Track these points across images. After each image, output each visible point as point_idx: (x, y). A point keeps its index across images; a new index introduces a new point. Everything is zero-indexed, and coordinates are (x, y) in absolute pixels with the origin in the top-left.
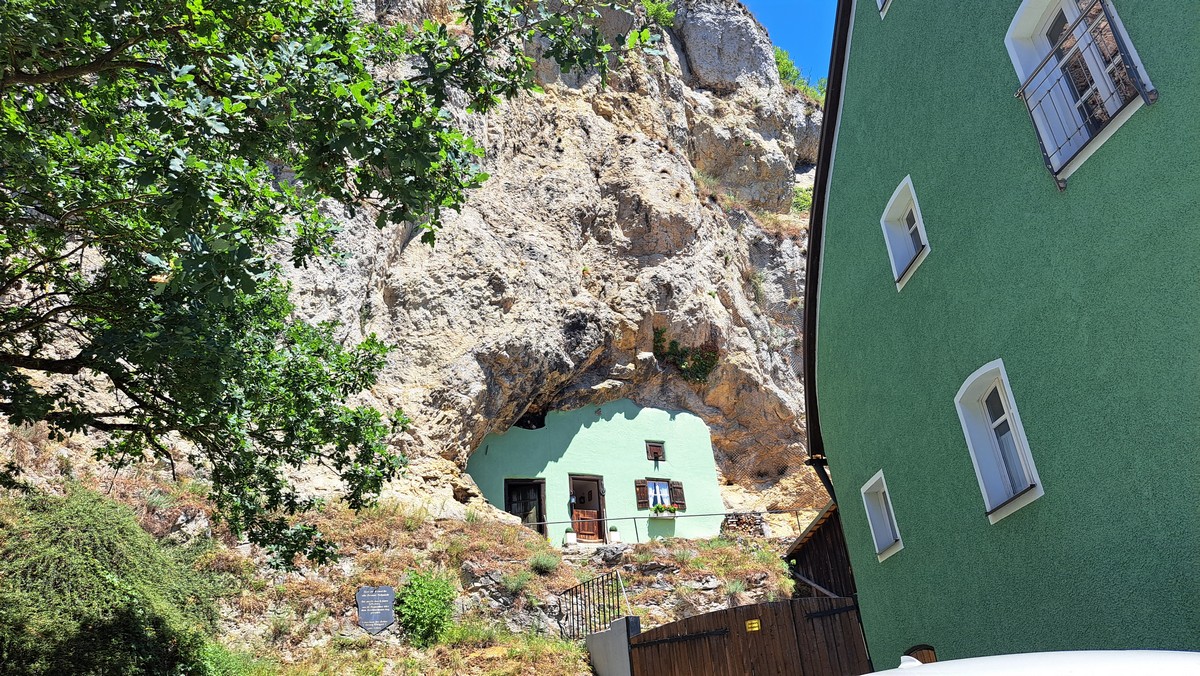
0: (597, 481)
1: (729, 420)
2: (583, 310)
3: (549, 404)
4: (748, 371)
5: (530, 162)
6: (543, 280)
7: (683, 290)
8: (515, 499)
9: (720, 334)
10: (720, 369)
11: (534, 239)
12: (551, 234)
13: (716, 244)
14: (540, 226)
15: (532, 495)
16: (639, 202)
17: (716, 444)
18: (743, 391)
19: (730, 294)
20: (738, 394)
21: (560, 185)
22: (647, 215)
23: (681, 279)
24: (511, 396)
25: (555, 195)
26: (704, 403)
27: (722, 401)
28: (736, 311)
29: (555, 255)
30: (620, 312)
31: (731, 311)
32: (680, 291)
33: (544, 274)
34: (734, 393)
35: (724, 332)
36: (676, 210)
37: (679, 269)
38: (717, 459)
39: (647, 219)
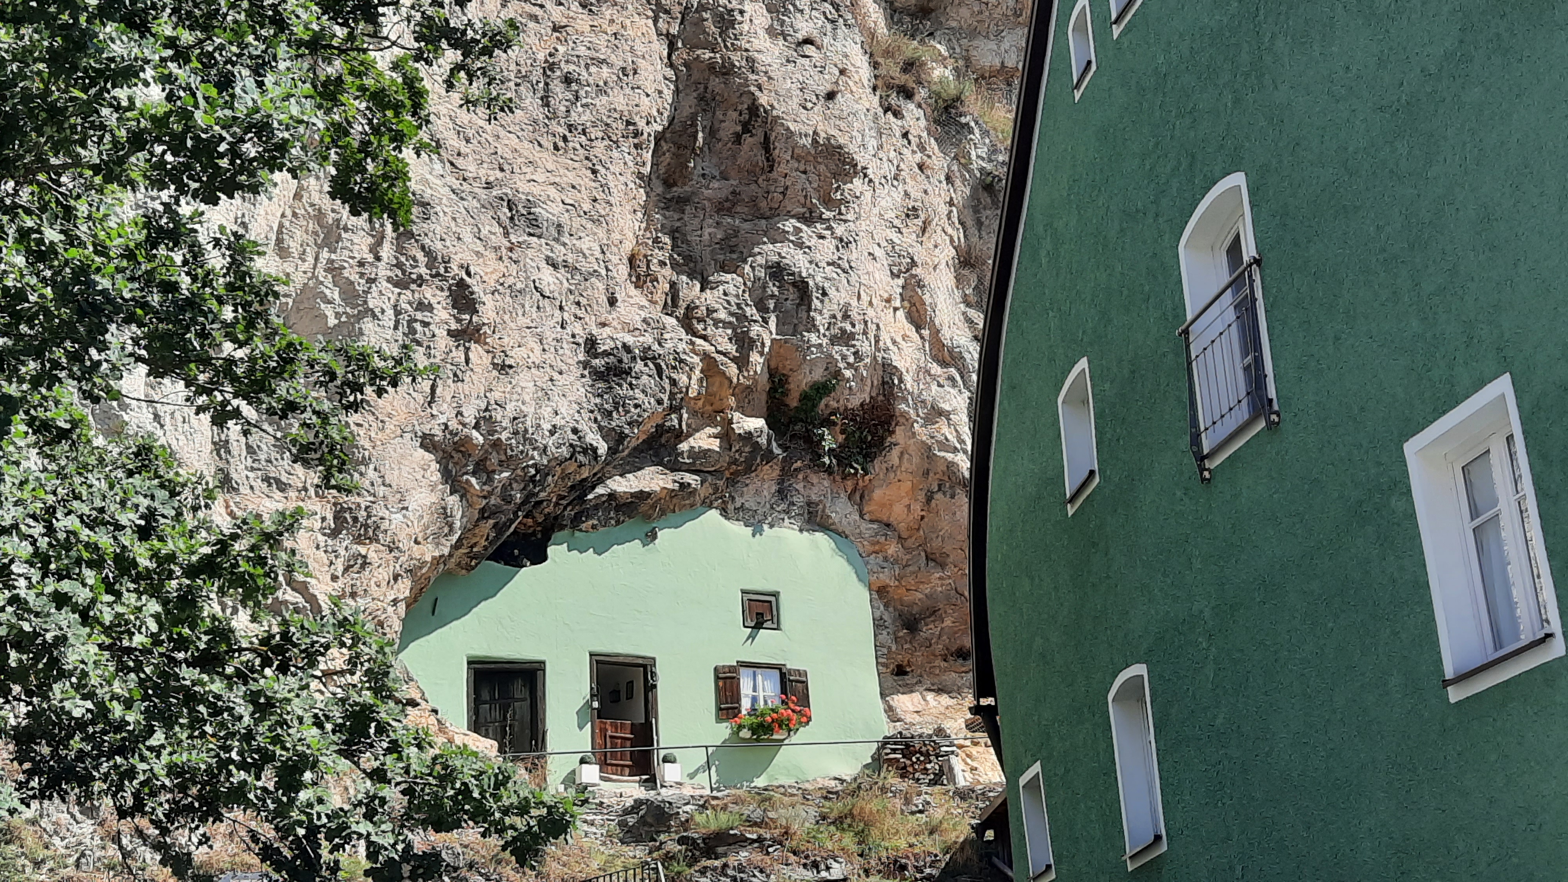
0: (645, 667)
1: (908, 550)
2: (629, 339)
3: (556, 518)
4: (950, 456)
5: (535, 18)
6: (551, 280)
7: (832, 292)
8: (485, 696)
9: (901, 381)
10: (895, 452)
11: (536, 190)
12: (571, 177)
13: (907, 194)
14: (547, 159)
15: (519, 690)
16: (754, 108)
17: (880, 593)
18: (939, 496)
19: (927, 298)
20: (929, 499)
21: (593, 69)
22: (766, 137)
23: (829, 269)
24: (482, 511)
25: (582, 93)
26: (861, 516)
27: (898, 514)
28: (936, 332)
29: (577, 222)
30: (704, 338)
31: (926, 333)
32: (825, 294)
33: (555, 266)
34: (921, 497)
35: (908, 379)
36: (826, 129)
37: (826, 249)
38: (879, 624)
39: (766, 145)
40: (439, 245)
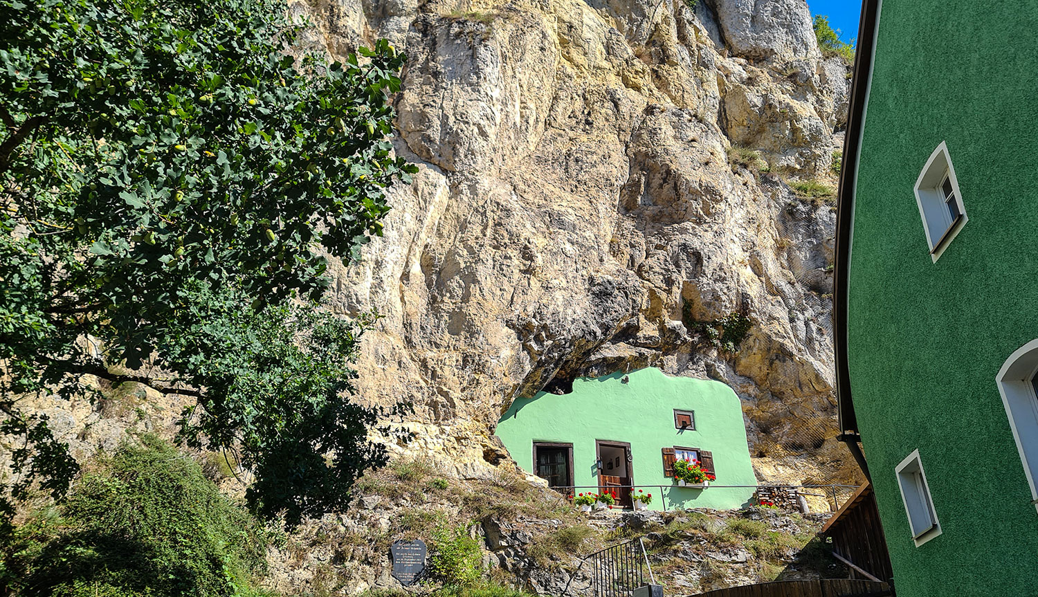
0: (625, 448)
1: (762, 391)
2: (610, 278)
3: (576, 370)
4: (781, 340)
5: (560, 135)
6: (571, 249)
7: (713, 258)
8: (543, 461)
9: (752, 302)
10: (751, 339)
11: (563, 209)
12: (579, 204)
13: (748, 212)
14: (568, 196)
15: (560, 458)
16: (668, 172)
17: (747, 413)
18: (777, 362)
19: (762, 261)
20: (771, 364)
21: (589, 156)
22: (675, 184)
23: (710, 246)
24: (538, 362)
25: (584, 166)
26: (735, 372)
27: (755, 371)
28: (768, 279)
29: (583, 224)
30: (649, 280)
31: (763, 279)
32: (709, 258)
33: (573, 243)
34: (767, 362)
35: (756, 300)
36: (706, 179)
37: (709, 236)
38: (749, 430)
39: (676, 187)
40: (514, 229)
